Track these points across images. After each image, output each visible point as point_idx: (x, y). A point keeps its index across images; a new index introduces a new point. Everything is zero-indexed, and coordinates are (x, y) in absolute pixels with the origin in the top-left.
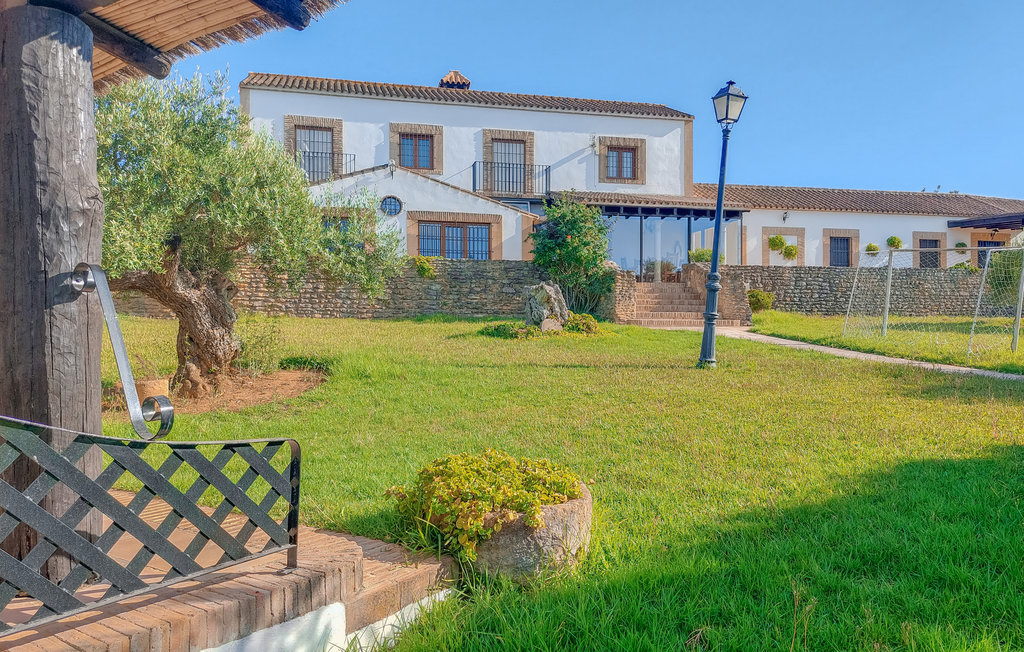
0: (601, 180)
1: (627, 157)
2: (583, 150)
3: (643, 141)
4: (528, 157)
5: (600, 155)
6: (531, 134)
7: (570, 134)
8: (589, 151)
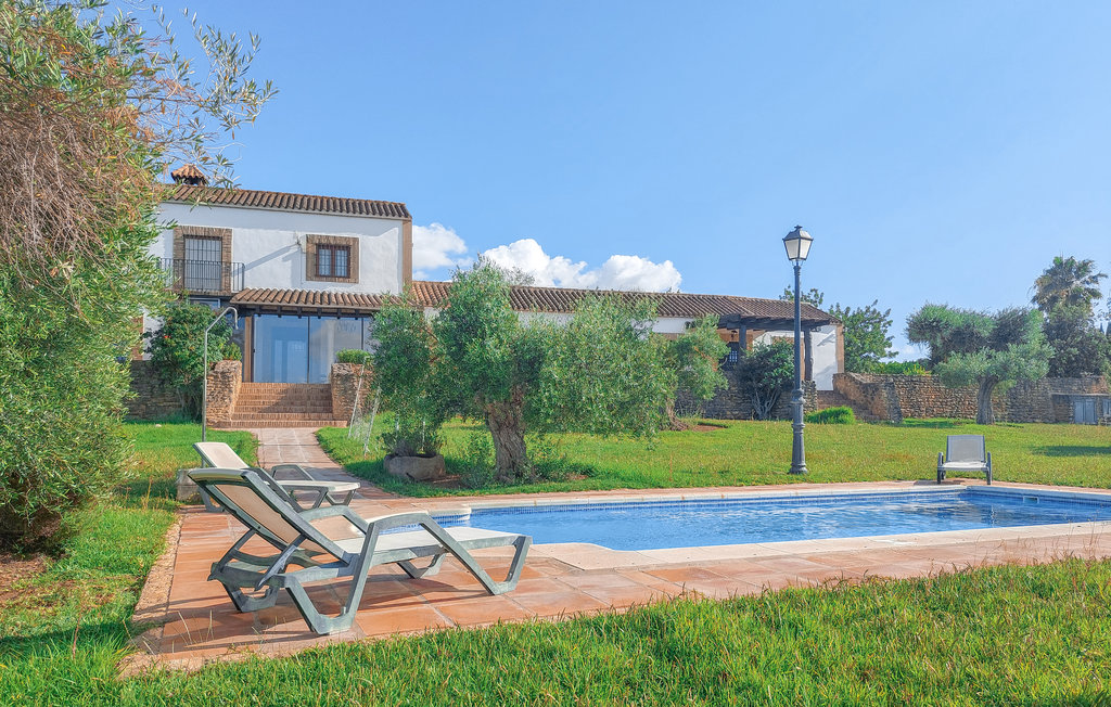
0: (308, 278)
1: (341, 256)
2: (288, 248)
3: (356, 240)
4: (224, 254)
5: (307, 253)
6: (229, 231)
7: (273, 231)
8: (295, 249)
